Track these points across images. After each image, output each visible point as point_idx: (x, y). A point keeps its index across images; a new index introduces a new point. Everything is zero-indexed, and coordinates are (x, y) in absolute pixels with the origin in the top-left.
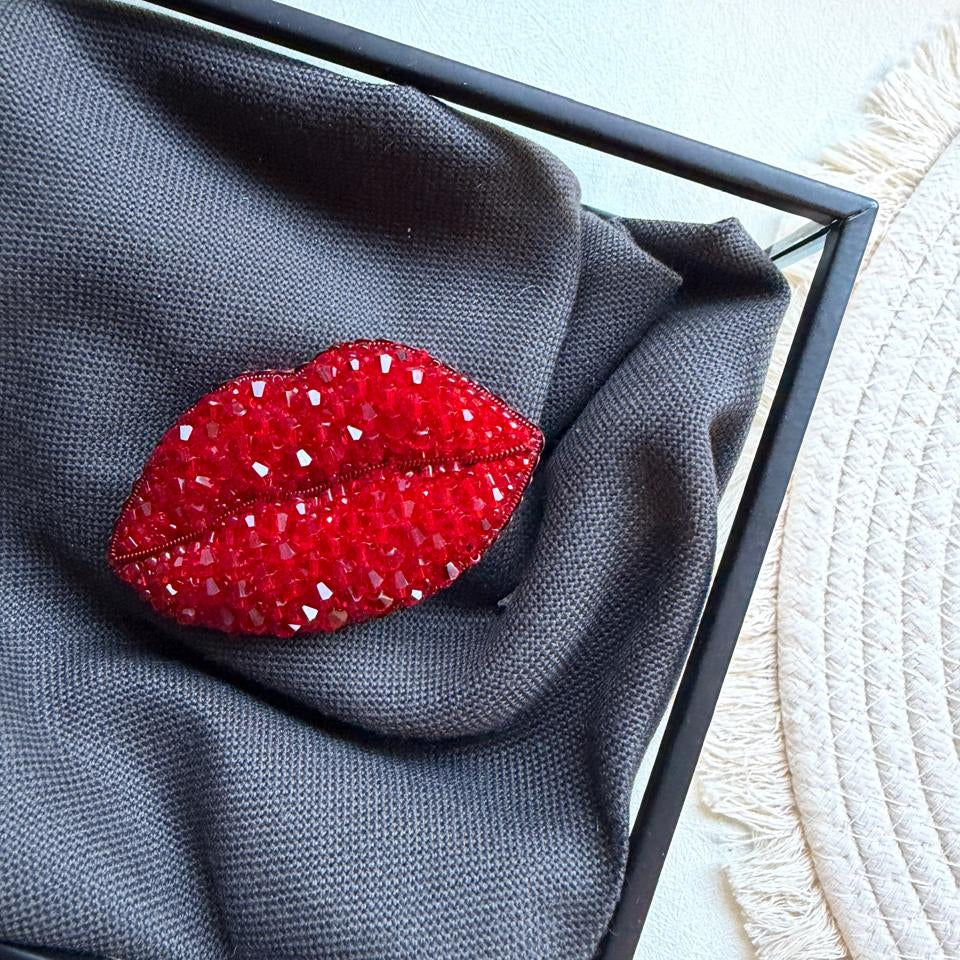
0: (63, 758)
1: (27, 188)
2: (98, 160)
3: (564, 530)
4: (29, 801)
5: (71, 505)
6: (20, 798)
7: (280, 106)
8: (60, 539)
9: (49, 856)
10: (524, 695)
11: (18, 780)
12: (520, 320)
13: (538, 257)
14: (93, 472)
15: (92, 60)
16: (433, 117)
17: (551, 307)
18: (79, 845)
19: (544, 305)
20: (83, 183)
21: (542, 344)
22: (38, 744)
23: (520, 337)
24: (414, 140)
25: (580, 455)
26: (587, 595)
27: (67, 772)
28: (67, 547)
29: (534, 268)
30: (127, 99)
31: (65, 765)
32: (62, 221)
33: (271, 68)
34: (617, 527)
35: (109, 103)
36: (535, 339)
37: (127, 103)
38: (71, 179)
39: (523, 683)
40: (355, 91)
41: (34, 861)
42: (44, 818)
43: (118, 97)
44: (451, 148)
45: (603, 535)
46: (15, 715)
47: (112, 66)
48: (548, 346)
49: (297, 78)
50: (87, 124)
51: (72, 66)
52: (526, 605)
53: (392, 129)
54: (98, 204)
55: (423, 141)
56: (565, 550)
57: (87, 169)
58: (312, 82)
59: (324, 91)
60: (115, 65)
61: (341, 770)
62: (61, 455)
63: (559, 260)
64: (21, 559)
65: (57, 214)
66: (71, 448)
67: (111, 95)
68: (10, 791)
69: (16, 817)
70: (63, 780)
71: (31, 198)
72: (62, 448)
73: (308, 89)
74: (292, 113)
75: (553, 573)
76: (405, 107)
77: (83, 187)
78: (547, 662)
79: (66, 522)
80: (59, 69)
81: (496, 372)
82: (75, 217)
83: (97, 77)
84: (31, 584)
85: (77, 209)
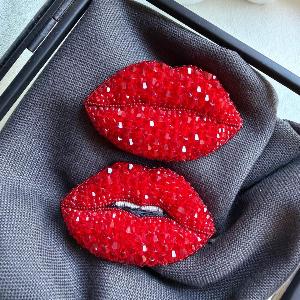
0: (52, 250)
1: (98, 53)
2: (122, 51)
3: (247, 224)
4: (39, 263)
5: (78, 165)
6: (37, 261)
7: (188, 47)
8: (69, 175)
9: (41, 285)
10: (215, 277)
11: (37, 254)
12: (247, 143)
13: (260, 124)
14: (89, 156)
15: (128, 19)
16: (241, 64)
17: (260, 142)
18: (51, 285)
19: (257, 141)
20: (116, 56)
21: (252, 154)
22: (46, 243)
23: (245, 149)
24: (232, 70)
25: (261, 200)
26: (248, 249)
27: (53, 256)
28: (70, 178)
29: (257, 127)
30: (136, 34)
31: (52, 253)
32: (106, 67)
33: (188, 34)
34: (266, 229)
35: (130, 34)
36: (251, 152)
37: (135, 35)
38: (112, 54)
39: (216, 272)
40: (216, 48)
41: (36, 286)
42: (43, 271)
43: (133, 33)
44: (244, 76)
45: (260, 230)
46: (41, 230)
47: (134, 22)
48: (255, 156)
49: (197, 40)
50: (122, 38)
51: (122, 19)
52: (224, 245)
53: (225, 64)
54: (118, 65)
55: (235, 71)
56: (244, 231)
57: (118, 52)
58: (202, 42)
59: (205, 46)
60: (135, 22)
61: (144, 283)
62: (81, 147)
63: (268, 127)
64: (53, 177)
65: (105, 65)
66: (84, 146)
67: (131, 31)
68: (35, 257)
69: (34, 268)
70: (51, 258)
71: (98, 57)
72: (82, 145)
73: (200, 44)
74: (192, 51)
75: (238, 238)
76: (232, 58)
77: (115, 58)
78: (226, 268)
79: (73, 170)
80: (118, 19)
81: (233, 159)
82: (110, 67)
83: (128, 24)
84: (54, 186)
85: (112, 65)
